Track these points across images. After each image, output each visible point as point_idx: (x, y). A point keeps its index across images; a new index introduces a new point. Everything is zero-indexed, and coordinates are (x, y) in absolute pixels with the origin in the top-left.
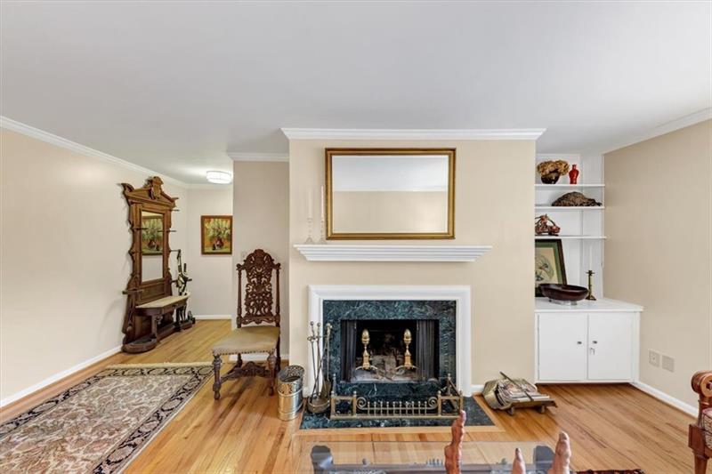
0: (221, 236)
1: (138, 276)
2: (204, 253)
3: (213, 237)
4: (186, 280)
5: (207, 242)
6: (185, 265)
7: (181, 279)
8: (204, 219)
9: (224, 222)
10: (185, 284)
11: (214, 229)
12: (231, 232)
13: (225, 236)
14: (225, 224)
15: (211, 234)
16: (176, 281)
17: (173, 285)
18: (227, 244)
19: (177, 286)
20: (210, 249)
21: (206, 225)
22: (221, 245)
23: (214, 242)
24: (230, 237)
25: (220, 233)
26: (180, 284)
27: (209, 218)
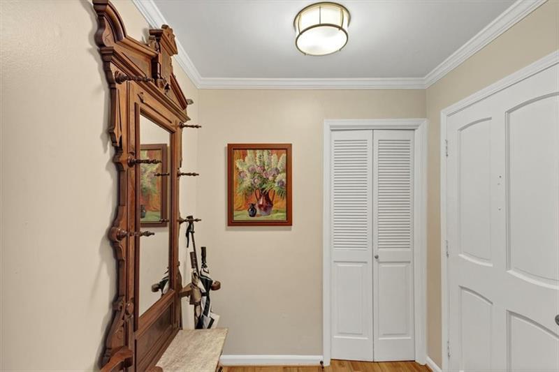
0: (267, 187)
1: (130, 305)
2: (232, 222)
3: (251, 189)
4: (209, 285)
5: (239, 200)
6: (203, 249)
7: (200, 285)
8: (234, 151)
9: (274, 157)
10: (207, 294)
11: (253, 172)
12: (289, 178)
13: (276, 187)
14: (277, 161)
15: (248, 181)
16: (190, 293)
17: (185, 301)
18: (279, 204)
19: (192, 301)
20: (243, 215)
21: (237, 163)
22: (268, 206)
23: (254, 200)
24: (287, 190)
25: (265, 181)
26: (198, 297)
27: (244, 148)
